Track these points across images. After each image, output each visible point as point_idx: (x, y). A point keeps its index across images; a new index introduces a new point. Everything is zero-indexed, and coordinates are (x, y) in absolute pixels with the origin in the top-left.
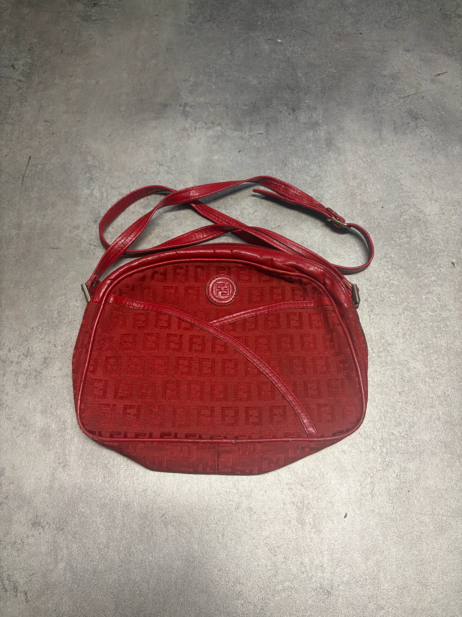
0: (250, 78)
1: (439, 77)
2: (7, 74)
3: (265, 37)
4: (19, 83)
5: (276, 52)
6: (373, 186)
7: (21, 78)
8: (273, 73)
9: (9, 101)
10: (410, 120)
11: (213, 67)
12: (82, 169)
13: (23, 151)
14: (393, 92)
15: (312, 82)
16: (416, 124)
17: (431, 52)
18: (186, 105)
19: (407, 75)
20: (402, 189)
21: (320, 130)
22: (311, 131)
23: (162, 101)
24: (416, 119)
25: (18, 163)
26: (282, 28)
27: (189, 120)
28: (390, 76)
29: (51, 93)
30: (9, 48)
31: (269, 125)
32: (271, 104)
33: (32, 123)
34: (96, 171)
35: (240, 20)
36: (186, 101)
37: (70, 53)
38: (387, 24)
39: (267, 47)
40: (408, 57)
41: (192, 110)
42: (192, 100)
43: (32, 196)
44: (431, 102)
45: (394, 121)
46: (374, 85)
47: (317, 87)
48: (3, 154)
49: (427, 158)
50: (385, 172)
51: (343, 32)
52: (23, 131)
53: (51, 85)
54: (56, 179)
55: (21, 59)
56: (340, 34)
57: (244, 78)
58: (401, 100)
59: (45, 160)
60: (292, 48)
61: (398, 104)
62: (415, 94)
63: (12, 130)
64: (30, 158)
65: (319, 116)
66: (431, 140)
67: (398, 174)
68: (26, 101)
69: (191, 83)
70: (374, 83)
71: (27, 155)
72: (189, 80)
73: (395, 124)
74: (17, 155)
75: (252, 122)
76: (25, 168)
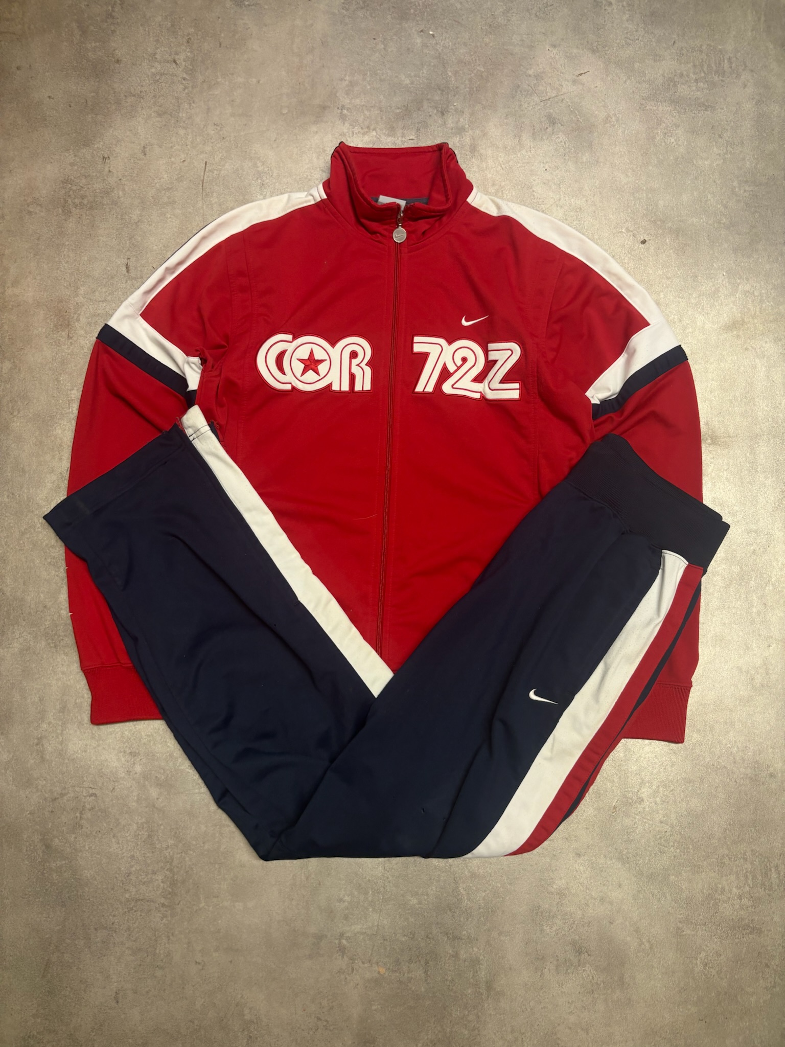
0: (403, 77)
1: (581, 77)
2: (170, 70)
3: (418, 29)
4: (184, 82)
5: (428, 46)
6: (509, 193)
7: (185, 76)
8: (425, 72)
9: (178, 102)
10: (548, 125)
11: (367, 64)
12: (254, 175)
13: (198, 156)
14: (535, 95)
15: (461, 82)
16: (553, 130)
17: (577, 47)
18: (343, 107)
19: (550, 75)
20: (534, 196)
21: (465, 135)
22: (457, 137)
23: (321, 103)
24: (554, 124)
25: (196, 169)
26: (434, 17)
27: (347, 124)
28: (534, 75)
29: (216, 93)
30: (167, 39)
31: (420, 130)
32: (422, 107)
33: (203, 126)
34: (267, 178)
35: (393, 7)
36: (343, 103)
37: (228, 47)
38: (538, 14)
39: (419, 41)
40: (554, 53)
41: (349, 114)
42: (348, 102)
43: (213, 202)
44: (569, 105)
45: (534, 126)
46: (519, 87)
47: (466, 88)
48: (181, 159)
49: (558, 166)
50: (521, 179)
51: (494, 23)
52: (196, 136)
53: (215, 84)
54: (232, 185)
55: (181, 52)
56: (490, 25)
57: (396, 77)
58: (542, 104)
59: (220, 166)
60: (443, 42)
61: (539, 107)
62: (556, 96)
63: (185, 134)
64: (206, 162)
65: (465, 120)
66: (565, 146)
67: (532, 181)
68: (194, 102)
69: (347, 82)
70: (520, 83)
71: (203, 160)
72: (345, 79)
73: (534, 129)
74: (194, 161)
75: (404, 127)
76: (202, 174)
